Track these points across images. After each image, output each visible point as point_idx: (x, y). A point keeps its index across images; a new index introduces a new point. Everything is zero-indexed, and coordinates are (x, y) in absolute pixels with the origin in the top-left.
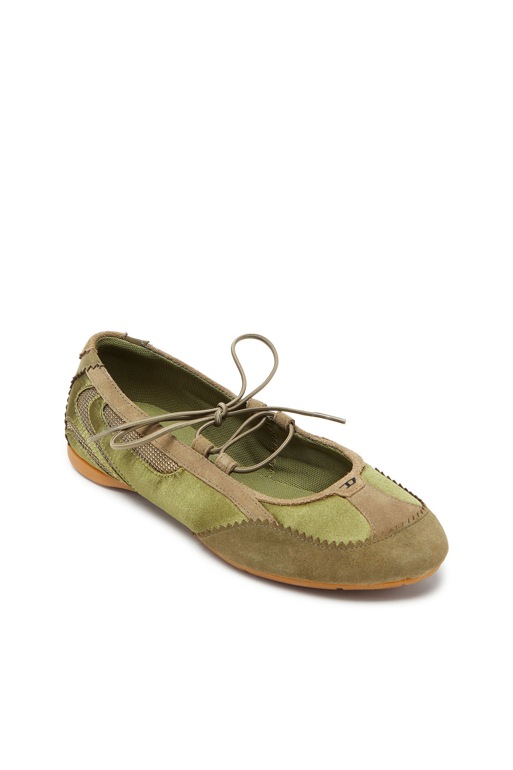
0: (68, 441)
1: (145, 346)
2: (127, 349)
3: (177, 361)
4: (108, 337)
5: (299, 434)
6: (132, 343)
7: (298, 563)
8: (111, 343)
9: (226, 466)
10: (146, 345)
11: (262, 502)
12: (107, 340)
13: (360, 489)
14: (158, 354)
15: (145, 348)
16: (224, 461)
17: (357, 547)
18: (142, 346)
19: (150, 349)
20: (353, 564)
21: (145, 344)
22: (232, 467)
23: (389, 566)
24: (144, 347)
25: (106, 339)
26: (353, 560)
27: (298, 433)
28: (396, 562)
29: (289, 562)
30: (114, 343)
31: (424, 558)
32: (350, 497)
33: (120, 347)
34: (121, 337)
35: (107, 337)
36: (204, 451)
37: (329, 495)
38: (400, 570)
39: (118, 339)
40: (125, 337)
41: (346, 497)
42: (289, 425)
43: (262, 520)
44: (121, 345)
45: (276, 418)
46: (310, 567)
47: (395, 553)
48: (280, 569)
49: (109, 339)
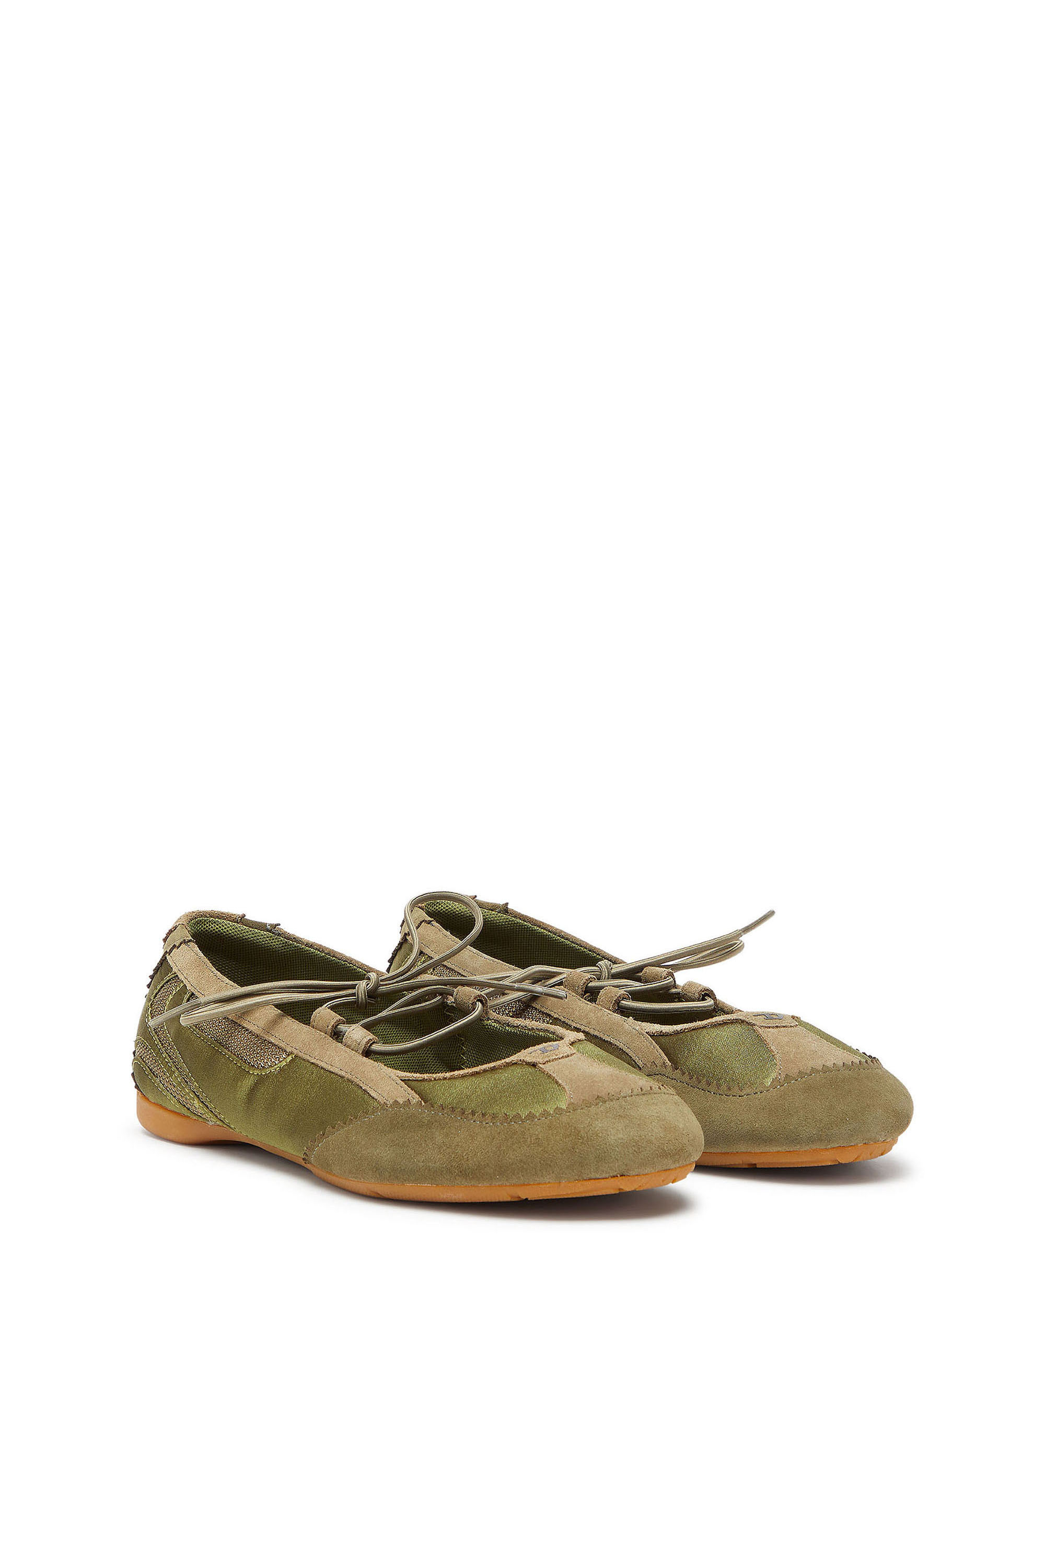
0: (136, 1082)
1: (271, 930)
2: (243, 939)
3: (320, 948)
4: (213, 917)
5: (493, 1021)
6: (253, 928)
7: (448, 1151)
8: (217, 928)
9: (359, 1041)
10: (275, 928)
11: (406, 1080)
12: (212, 924)
13: (563, 1057)
14: (292, 941)
15: (273, 933)
16: (355, 1035)
17: (539, 1119)
18: (268, 930)
19: (279, 935)
20: (531, 1142)
21: (273, 929)
22: (368, 1043)
23: (588, 1144)
24: (270, 932)
25: (210, 922)
26: (531, 1137)
27: (493, 1019)
28: (599, 1136)
29: (434, 1150)
30: (222, 929)
31: (647, 1136)
32: (543, 1064)
33: (232, 936)
34: (236, 919)
35: (211, 919)
36: (328, 1027)
37: (511, 1062)
38: (606, 1150)
39: (230, 923)
40: (242, 920)
41: (536, 1063)
42: (476, 1003)
43: (401, 1101)
44: (234, 933)
45: (457, 995)
46: (465, 1154)
47: (599, 1125)
48: (420, 1164)
49: (215, 922)
